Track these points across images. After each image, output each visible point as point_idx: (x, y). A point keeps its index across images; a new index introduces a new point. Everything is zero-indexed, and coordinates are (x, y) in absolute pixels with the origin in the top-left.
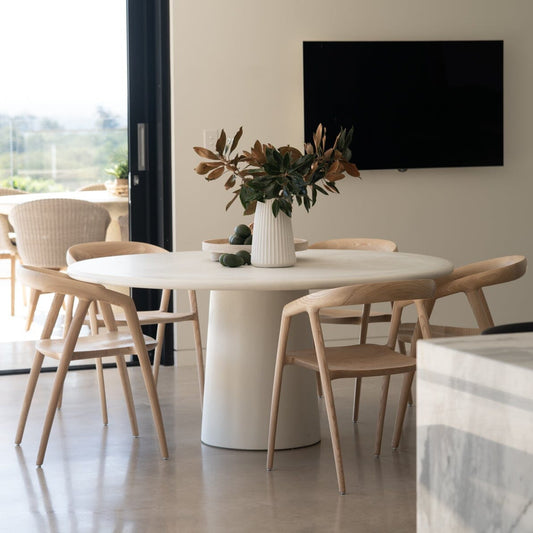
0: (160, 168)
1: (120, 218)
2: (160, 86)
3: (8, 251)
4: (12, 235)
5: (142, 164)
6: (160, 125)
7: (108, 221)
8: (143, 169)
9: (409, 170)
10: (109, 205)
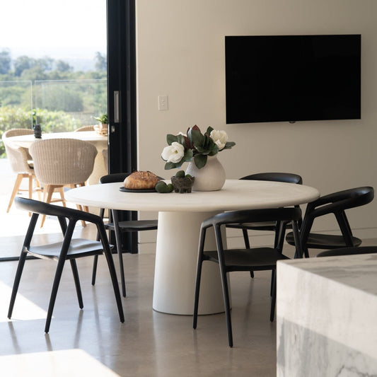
0: (129, 120)
1: (104, 151)
2: (129, 66)
3: (27, 172)
4: (29, 162)
5: (117, 118)
6: (129, 93)
7: (95, 153)
8: (118, 122)
9: (297, 122)
10: (95, 142)
